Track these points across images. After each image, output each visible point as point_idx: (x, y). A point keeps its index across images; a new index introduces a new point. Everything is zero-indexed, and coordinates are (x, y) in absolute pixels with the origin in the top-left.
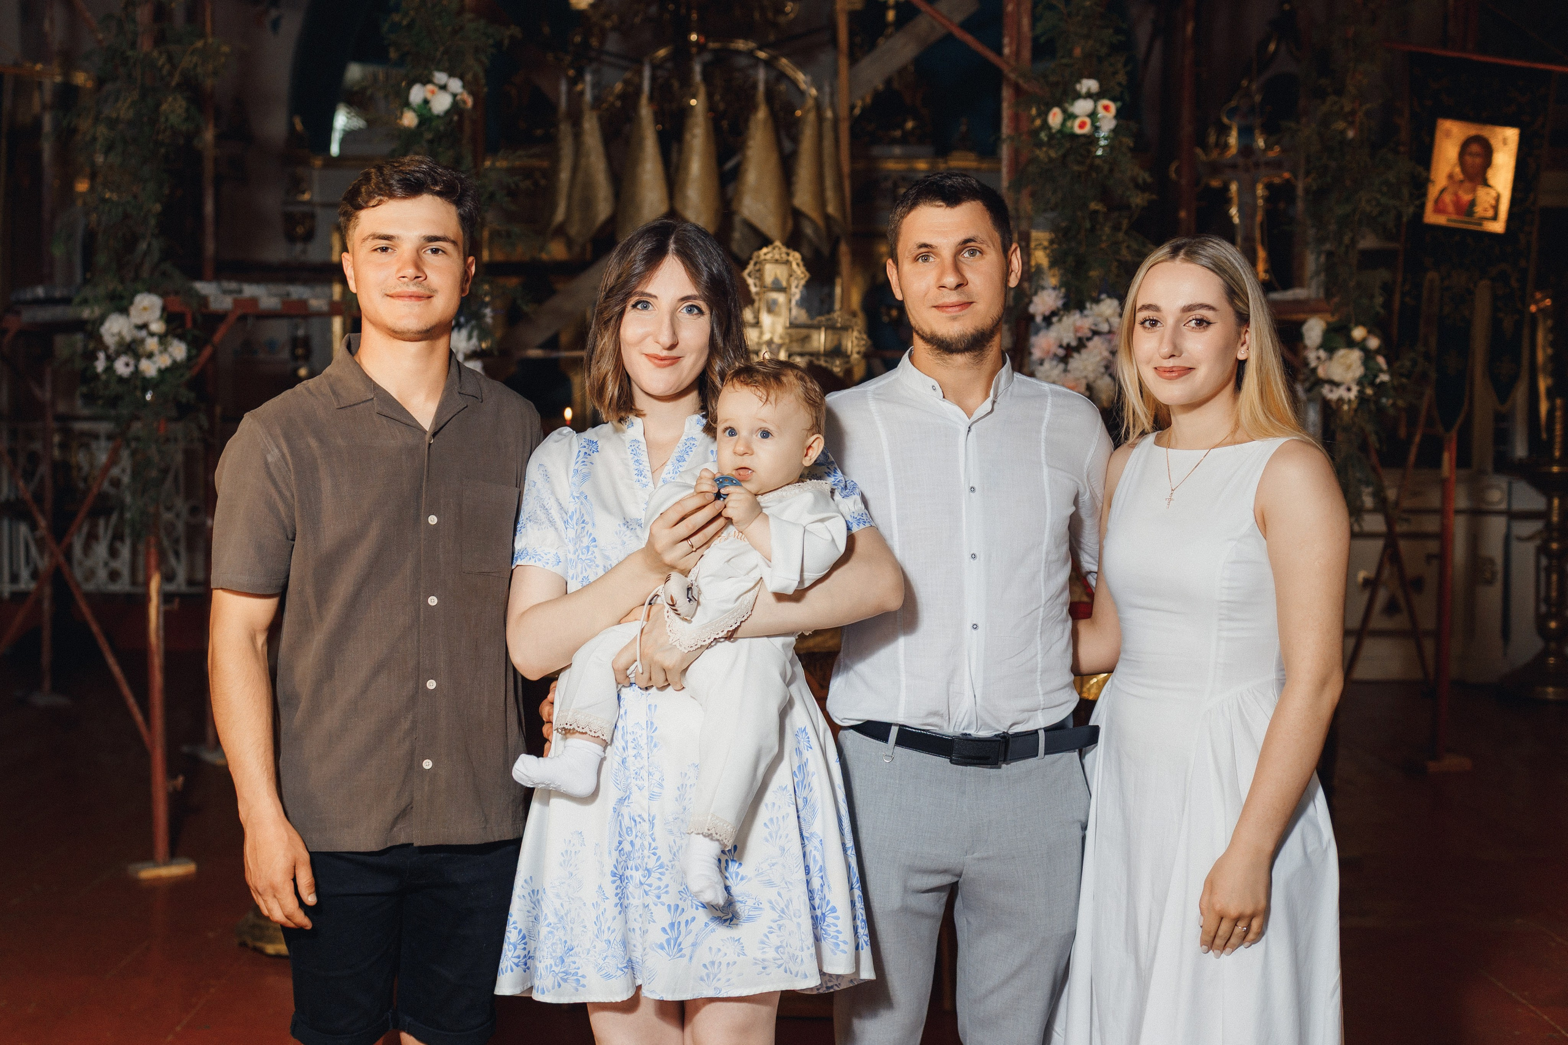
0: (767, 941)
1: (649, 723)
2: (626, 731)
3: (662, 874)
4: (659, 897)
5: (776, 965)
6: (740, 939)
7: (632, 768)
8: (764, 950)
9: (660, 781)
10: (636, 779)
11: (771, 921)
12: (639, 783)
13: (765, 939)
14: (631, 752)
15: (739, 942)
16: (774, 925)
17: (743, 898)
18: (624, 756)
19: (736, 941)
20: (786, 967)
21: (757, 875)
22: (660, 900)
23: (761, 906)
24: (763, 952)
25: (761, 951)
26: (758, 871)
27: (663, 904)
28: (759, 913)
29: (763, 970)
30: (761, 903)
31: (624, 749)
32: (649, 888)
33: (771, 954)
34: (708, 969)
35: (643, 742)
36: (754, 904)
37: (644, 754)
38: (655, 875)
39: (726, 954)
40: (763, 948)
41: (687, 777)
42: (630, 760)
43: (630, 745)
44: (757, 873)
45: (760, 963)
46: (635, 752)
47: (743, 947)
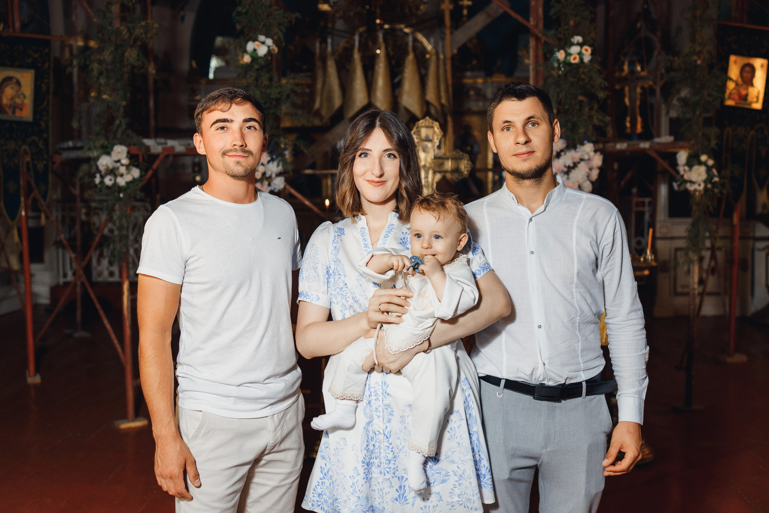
0: (453, 492)
1: (384, 382)
2: (370, 387)
3: (395, 461)
4: (394, 474)
5: (459, 504)
6: (439, 492)
7: (374, 406)
8: (452, 497)
9: (391, 412)
10: (376, 412)
11: (455, 481)
12: (378, 414)
13: (452, 491)
14: (373, 398)
15: (439, 494)
16: (457, 484)
17: (439, 471)
18: (370, 400)
19: (437, 493)
20: (465, 505)
21: (446, 458)
22: (395, 475)
23: (449, 474)
24: (451, 498)
25: (451, 497)
26: (446, 456)
27: (396, 477)
28: (448, 478)
29: (452, 508)
30: (449, 473)
31: (369, 396)
32: (389, 470)
33: (456, 499)
34: (423, 510)
35: (380, 392)
36: (445, 473)
37: (380, 399)
38: (392, 462)
39: (432, 501)
40: (452, 496)
41: (406, 412)
42: (373, 402)
43: (373, 394)
44: (446, 457)
45: (451, 504)
46: (375, 398)
47: (441, 496)
